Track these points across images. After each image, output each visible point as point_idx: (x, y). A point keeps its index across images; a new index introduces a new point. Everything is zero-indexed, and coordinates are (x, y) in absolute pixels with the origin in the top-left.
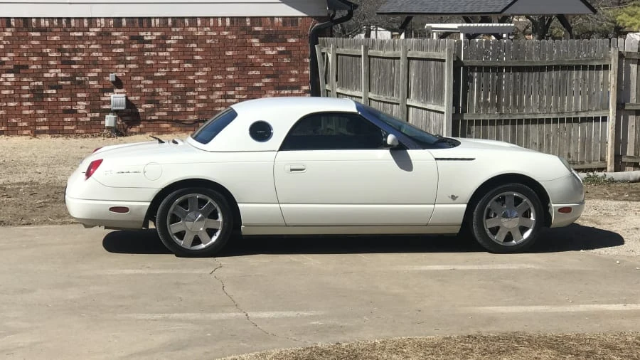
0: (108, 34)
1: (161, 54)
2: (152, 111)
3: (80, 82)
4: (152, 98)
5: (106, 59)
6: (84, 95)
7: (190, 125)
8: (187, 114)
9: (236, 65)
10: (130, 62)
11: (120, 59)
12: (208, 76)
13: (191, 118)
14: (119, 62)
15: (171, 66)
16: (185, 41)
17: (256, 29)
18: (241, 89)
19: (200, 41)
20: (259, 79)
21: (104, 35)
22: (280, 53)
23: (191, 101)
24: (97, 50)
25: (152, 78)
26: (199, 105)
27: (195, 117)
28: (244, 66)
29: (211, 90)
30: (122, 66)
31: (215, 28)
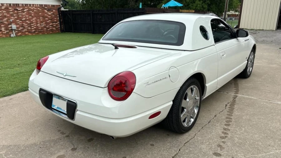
0: (8, 8)
1: (23, 14)
2: (23, 29)
3: (2, 22)
4: (22, 26)
5: (8, 15)
6: (3, 26)
7: (33, 33)
8: (32, 30)
9: (42, 17)
10: (15, 16)
11: (12, 15)
12: (35, 20)
13: (33, 31)
14: (12, 16)
15: (26, 17)
16: (29, 11)
17: (46, 8)
18: (44, 23)
19: (33, 10)
20: (48, 20)
21: (7, 8)
22: (52, 14)
23: (33, 26)
24: (5, 13)
25: (22, 20)
26: (35, 27)
27: (34, 31)
28: (44, 17)
29: (37, 23)
30: (13, 17)
31: (36, 7)
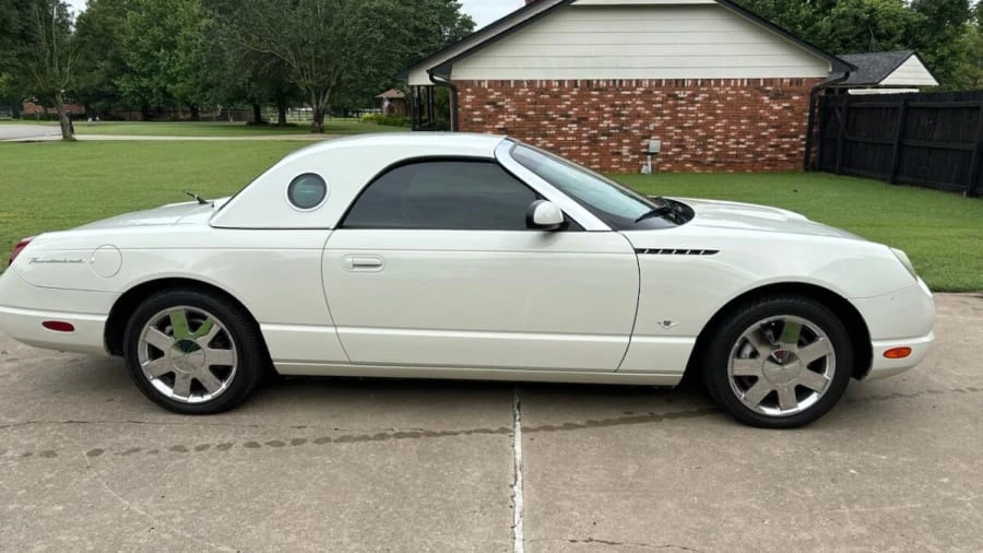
0: (651, 92)
1: (690, 109)
2: (680, 154)
3: (626, 131)
4: (681, 144)
5: (647, 112)
6: (627, 141)
7: (708, 165)
8: (706, 156)
9: (748, 118)
10: (665, 115)
11: (658, 113)
12: (725, 127)
13: (710, 159)
14: (657, 115)
15: (697, 118)
16: (710, 99)
17: (768, 88)
18: (750, 137)
19: (722, 98)
20: (765, 129)
21: (648, 92)
22: (785, 108)
23: (710, 146)
24: (641, 106)
25: (681, 127)
26: (717, 150)
27: (712, 159)
28: (754, 118)
29: (727, 138)
30: (659, 118)
31: (735, 88)
